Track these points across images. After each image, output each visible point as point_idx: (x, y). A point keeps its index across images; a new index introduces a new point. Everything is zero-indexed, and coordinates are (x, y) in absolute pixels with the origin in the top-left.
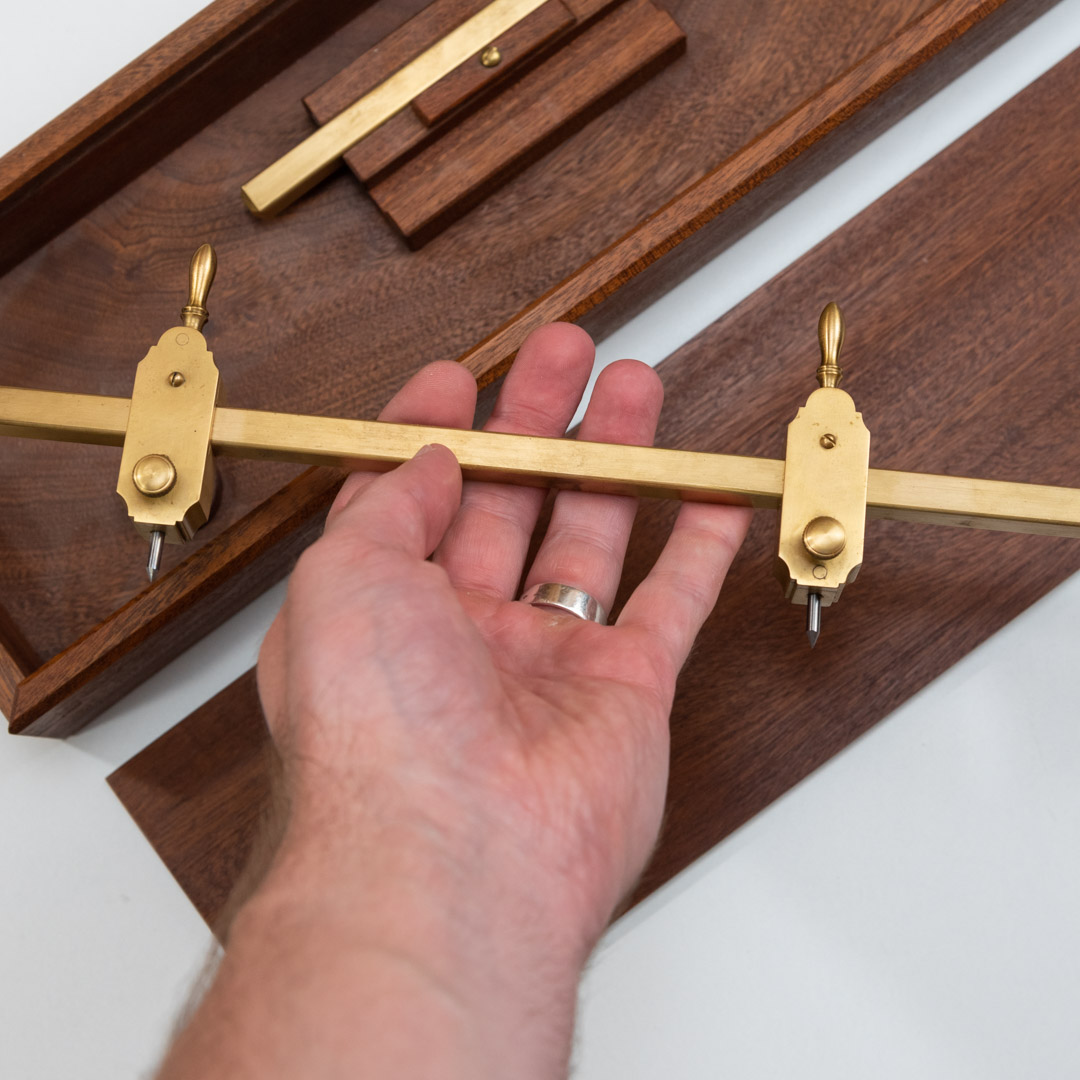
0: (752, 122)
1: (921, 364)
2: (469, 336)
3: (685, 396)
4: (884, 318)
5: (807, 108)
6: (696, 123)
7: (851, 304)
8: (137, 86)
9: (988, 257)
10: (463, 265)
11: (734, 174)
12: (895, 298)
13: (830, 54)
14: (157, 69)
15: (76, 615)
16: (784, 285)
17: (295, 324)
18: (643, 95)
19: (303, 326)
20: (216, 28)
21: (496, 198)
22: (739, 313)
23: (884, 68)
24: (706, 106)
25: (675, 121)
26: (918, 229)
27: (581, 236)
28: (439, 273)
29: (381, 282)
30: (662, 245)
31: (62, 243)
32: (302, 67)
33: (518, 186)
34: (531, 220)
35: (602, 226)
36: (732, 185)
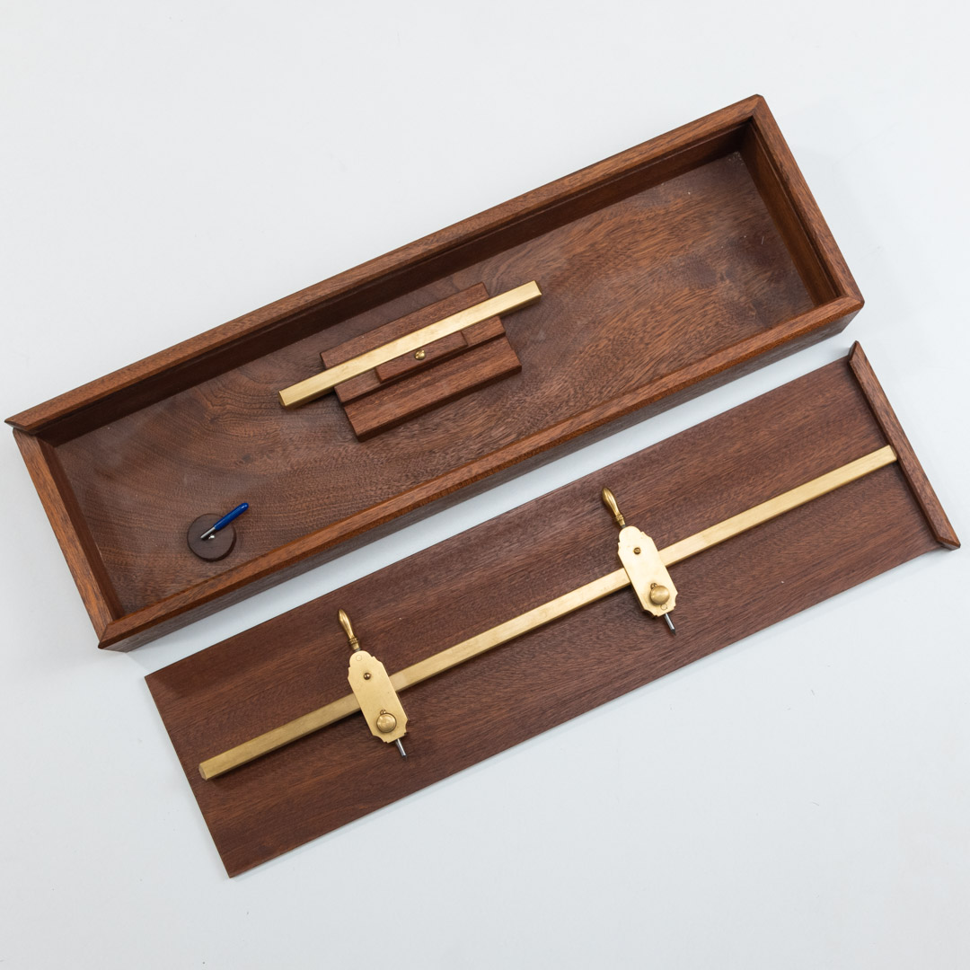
0: (547, 415)
1: (604, 557)
2: (379, 492)
3: (483, 547)
4: (591, 530)
5: (570, 421)
6: (518, 409)
7: (577, 519)
8: (236, 332)
9: (650, 511)
10: (384, 455)
11: (526, 446)
12: (599, 521)
13: (594, 389)
14: (248, 326)
15: (146, 590)
16: (545, 502)
17: (292, 467)
18: (494, 389)
19: (296, 468)
20: (283, 311)
21: (408, 425)
22: (519, 511)
23: (613, 410)
24: (525, 401)
25: (508, 406)
26: (619, 488)
27: (447, 454)
28: (371, 456)
29: (340, 454)
30: (482, 474)
31: (181, 397)
32: (325, 334)
33: (421, 421)
34: (423, 440)
35: (459, 451)
36: (524, 452)
